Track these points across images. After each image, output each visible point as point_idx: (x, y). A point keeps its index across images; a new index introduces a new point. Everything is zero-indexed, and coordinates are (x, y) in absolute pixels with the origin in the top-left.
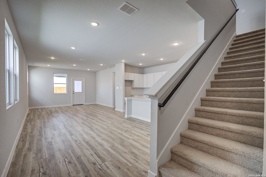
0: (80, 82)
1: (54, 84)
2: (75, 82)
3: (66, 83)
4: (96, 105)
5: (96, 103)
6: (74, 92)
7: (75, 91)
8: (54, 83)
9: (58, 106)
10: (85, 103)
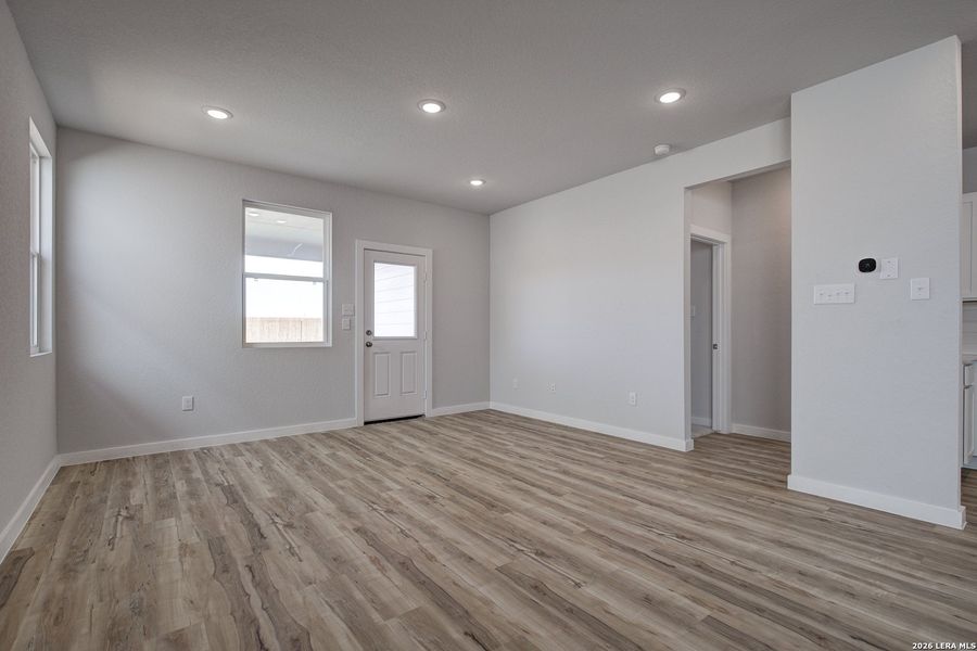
0: (408, 273)
1: (249, 282)
2: (378, 266)
3: (321, 275)
4: (488, 416)
5: (492, 405)
6: (369, 339)
7: (379, 332)
8: (248, 269)
9: (272, 433)
10: (434, 407)
